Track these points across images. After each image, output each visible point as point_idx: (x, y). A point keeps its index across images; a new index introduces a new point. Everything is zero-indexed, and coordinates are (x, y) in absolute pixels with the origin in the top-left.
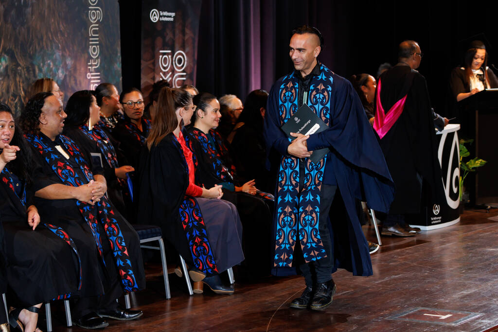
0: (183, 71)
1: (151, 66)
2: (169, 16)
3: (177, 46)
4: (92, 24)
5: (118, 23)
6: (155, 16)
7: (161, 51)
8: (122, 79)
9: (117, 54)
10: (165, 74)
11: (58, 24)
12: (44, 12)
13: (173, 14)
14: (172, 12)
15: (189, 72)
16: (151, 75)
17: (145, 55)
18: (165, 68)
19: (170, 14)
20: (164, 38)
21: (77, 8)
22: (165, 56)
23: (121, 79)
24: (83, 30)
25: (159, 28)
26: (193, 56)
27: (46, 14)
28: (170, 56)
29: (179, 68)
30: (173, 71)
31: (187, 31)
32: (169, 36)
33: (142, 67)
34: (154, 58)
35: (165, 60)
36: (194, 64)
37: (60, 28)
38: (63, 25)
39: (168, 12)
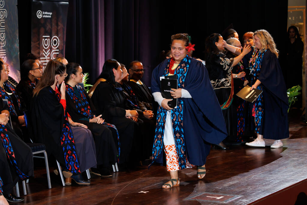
0: (57, 49)
1: (38, 46)
2: (48, 15)
3: (53, 33)
4: (1, 19)
5: (17, 19)
6: (40, 15)
7: (43, 36)
9: (16, 39)
10: (46, 50)
13: (51, 14)
15: (60, 49)
16: (37, 51)
17: (33, 39)
18: (46, 47)
19: (49, 13)
20: (45, 28)
22: (46, 39)
23: (19, 53)
25: (42, 22)
26: (63, 39)
28: (49, 39)
29: (55, 47)
30: (51, 49)
31: (60, 24)
32: (48, 27)
33: (32, 46)
34: (39, 40)
35: (46, 41)
36: (64, 44)
39: (48, 12)
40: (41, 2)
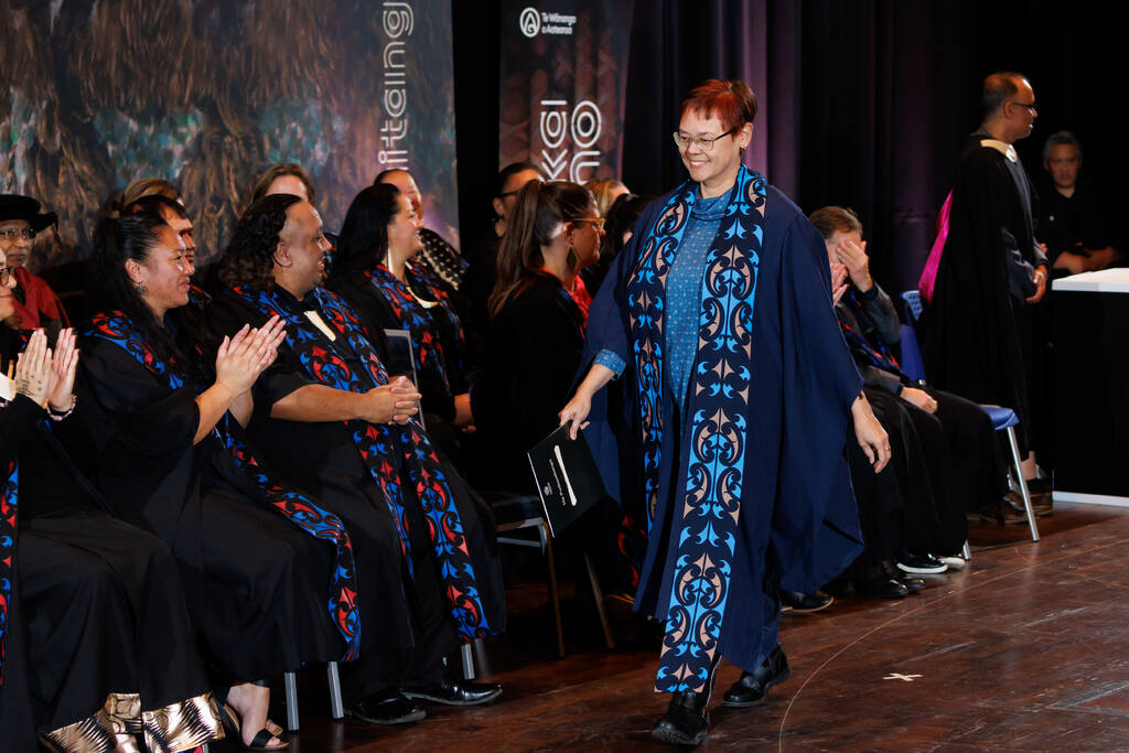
0: (594, 148)
1: (523, 136)
2: (562, 24)
3: (580, 90)
4: (390, 40)
5: (449, 38)
6: (531, 24)
7: (544, 103)
8: (458, 164)
9: (445, 111)
10: (553, 154)
11: (315, 42)
12: (284, 13)
13: (572, 20)
14: (569, 14)
15: (606, 149)
17: (507, 111)
18: (553, 140)
19: (564, 19)
20: (550, 71)
21: (357, 5)
22: (552, 114)
23: (454, 164)
24: (369, 55)
25: (541, 50)
26: (617, 113)
27: (288, 17)
28: (564, 114)
29: (585, 140)
30: (571, 147)
31: (604, 57)
32: (562, 68)
33: (502, 136)
34: (528, 118)
35: (552, 122)
36: (618, 133)
37: (318, 49)
38: (326, 44)
39: (561, 14)
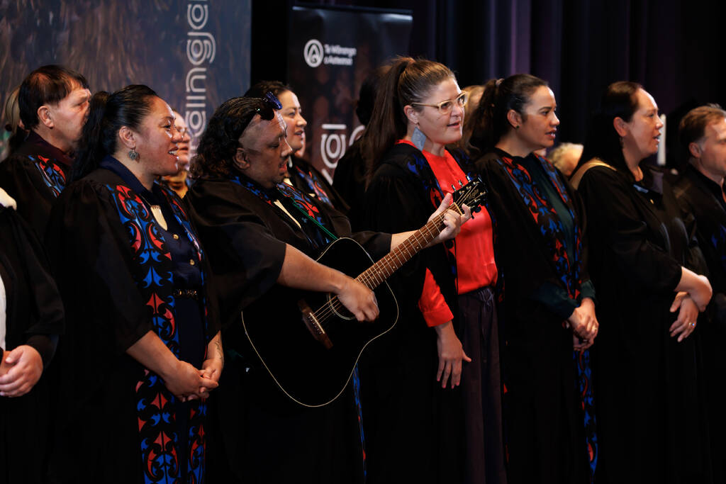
4: (193, 66)
7: (326, 126)
11: (124, 66)
12: (96, 40)
14: (349, 46)
18: (333, 161)
20: (332, 98)
21: (163, 35)
22: (332, 137)
24: (173, 79)
25: (323, 78)
27: (99, 44)
28: (343, 137)
32: (341, 95)
34: (310, 140)
35: (332, 143)
37: (125, 73)
38: (134, 70)
39: (343, 46)
40: (321, 13)
